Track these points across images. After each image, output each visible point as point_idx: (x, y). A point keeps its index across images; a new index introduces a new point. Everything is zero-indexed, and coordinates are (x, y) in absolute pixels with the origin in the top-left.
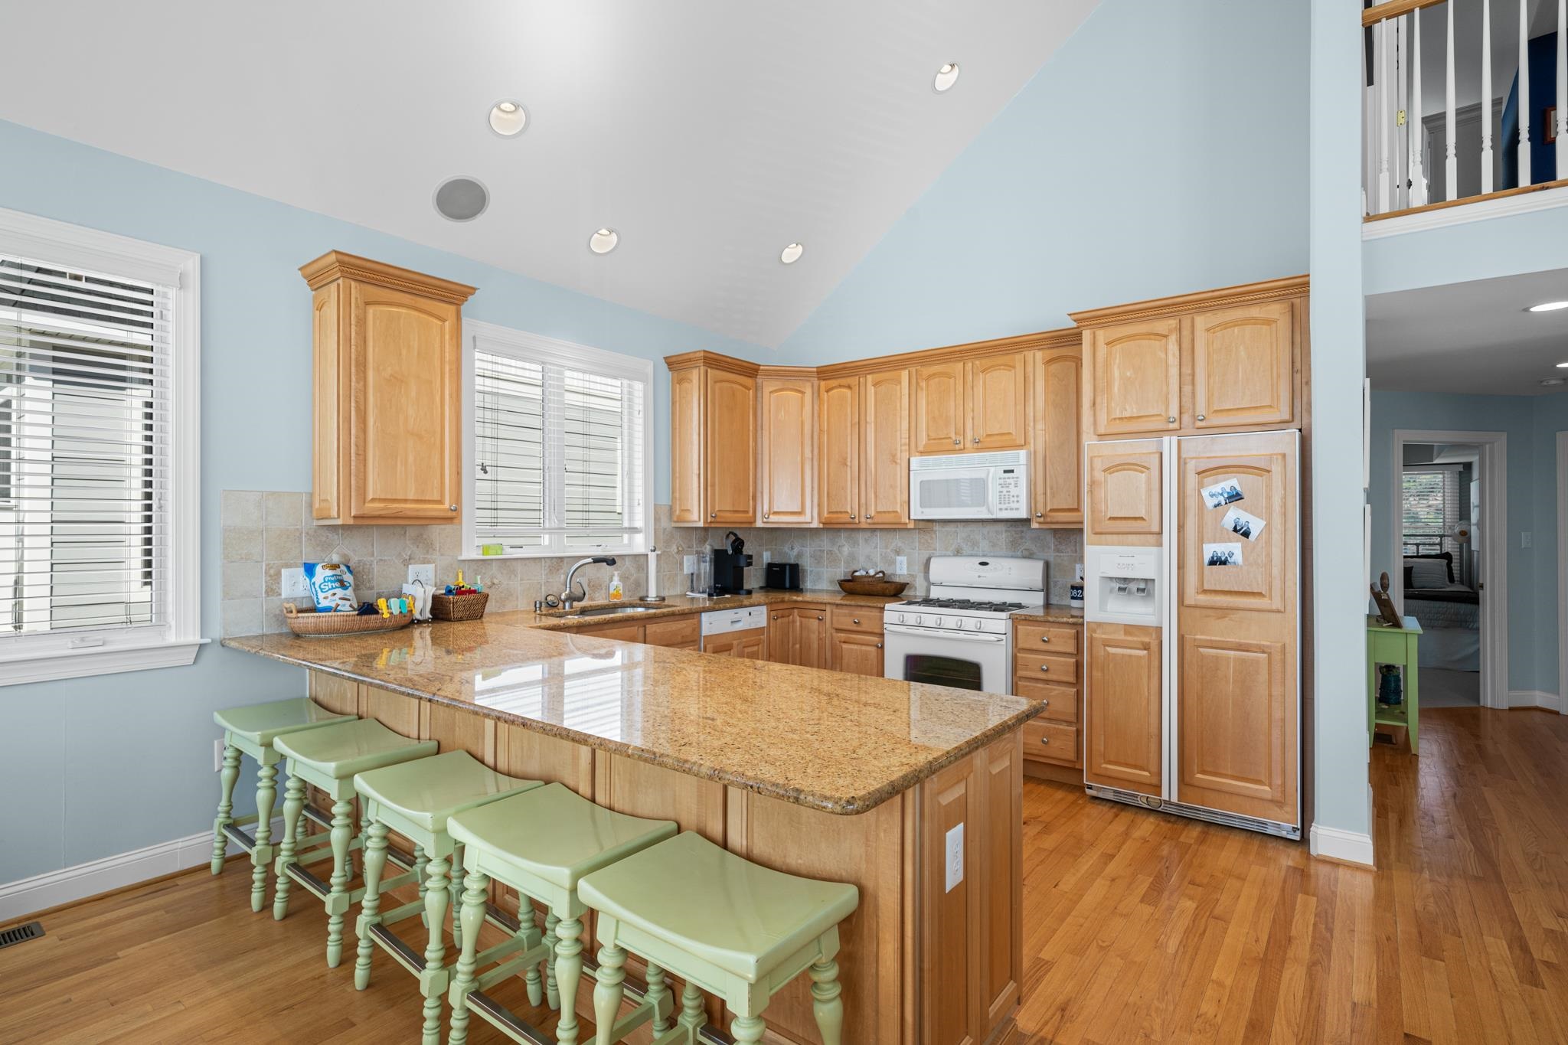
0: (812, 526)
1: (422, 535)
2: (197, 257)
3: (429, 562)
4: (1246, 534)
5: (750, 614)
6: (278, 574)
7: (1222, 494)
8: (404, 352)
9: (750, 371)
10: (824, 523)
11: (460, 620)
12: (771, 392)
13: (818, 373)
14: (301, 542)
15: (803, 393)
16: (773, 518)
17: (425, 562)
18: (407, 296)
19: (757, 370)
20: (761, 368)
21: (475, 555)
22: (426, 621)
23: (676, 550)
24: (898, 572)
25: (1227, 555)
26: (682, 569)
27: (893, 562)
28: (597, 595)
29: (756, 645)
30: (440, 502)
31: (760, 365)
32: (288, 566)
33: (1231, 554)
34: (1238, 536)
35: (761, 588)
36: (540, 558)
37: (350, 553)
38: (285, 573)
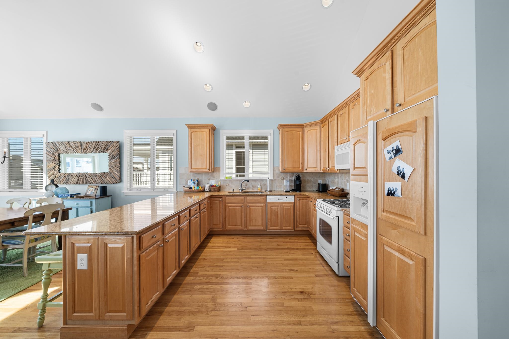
0: (320, 172)
1: (212, 175)
2: (176, 130)
3: (214, 180)
4: (403, 177)
5: (287, 198)
6: (187, 181)
7: (392, 151)
8: (199, 140)
9: (301, 126)
10: (323, 171)
11: (213, 192)
12: (307, 131)
13: (321, 122)
14: (191, 176)
15: (317, 130)
16: (308, 169)
17: (213, 180)
18: (199, 129)
19: (303, 126)
20: (304, 124)
21: (223, 179)
22: (208, 191)
23: (281, 179)
24: (347, 189)
25: (394, 190)
26: (284, 184)
27: (346, 185)
28: (255, 189)
29: (290, 207)
30: (206, 168)
31: (303, 124)
32: (189, 180)
33: (396, 190)
34: (399, 178)
35: (317, 191)
36: (239, 180)
37: (199, 178)
38: (188, 181)
